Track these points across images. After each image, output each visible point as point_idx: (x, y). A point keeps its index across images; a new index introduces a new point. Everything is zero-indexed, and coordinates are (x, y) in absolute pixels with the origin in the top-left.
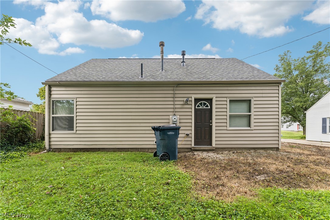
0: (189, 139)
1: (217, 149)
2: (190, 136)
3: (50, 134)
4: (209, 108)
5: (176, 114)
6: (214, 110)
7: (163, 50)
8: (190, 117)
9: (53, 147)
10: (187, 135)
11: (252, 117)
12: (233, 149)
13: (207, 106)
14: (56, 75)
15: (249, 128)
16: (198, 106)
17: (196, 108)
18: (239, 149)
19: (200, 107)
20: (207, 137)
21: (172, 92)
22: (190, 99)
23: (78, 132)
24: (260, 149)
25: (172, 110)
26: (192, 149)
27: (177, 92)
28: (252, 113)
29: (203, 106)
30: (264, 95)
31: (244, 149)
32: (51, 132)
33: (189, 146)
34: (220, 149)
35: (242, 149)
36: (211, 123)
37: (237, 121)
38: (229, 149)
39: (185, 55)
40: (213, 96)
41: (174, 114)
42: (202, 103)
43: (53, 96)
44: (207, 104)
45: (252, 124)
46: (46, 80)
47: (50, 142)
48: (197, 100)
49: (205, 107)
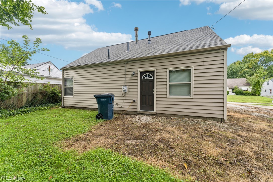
0: (136, 104)
1: (158, 114)
2: (136, 102)
3: (63, 98)
4: (153, 78)
5: (127, 84)
6: (155, 81)
7: (137, 33)
8: (136, 87)
9: (65, 105)
10: (134, 101)
11: (192, 86)
12: (172, 115)
13: (151, 77)
14: (70, 63)
15: (189, 97)
16: (144, 78)
17: (142, 79)
18: (178, 116)
19: (145, 78)
20: (151, 103)
21: (124, 68)
22: (136, 72)
23: (75, 97)
24: (200, 118)
25: (124, 82)
26: (138, 112)
27: (127, 68)
28: (192, 82)
29: (147, 77)
30: (205, 63)
31: (184, 116)
32: (64, 97)
33: (135, 110)
34: (160, 114)
35: (181, 116)
36: (154, 92)
37: (178, 89)
38: (169, 115)
39: (151, 35)
40: (155, 69)
41: (125, 85)
42: (147, 75)
43: (65, 76)
44: (151, 75)
45: (192, 93)
46: (62, 67)
47: (63, 102)
48: (142, 73)
49: (149, 78)
